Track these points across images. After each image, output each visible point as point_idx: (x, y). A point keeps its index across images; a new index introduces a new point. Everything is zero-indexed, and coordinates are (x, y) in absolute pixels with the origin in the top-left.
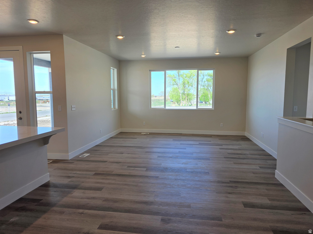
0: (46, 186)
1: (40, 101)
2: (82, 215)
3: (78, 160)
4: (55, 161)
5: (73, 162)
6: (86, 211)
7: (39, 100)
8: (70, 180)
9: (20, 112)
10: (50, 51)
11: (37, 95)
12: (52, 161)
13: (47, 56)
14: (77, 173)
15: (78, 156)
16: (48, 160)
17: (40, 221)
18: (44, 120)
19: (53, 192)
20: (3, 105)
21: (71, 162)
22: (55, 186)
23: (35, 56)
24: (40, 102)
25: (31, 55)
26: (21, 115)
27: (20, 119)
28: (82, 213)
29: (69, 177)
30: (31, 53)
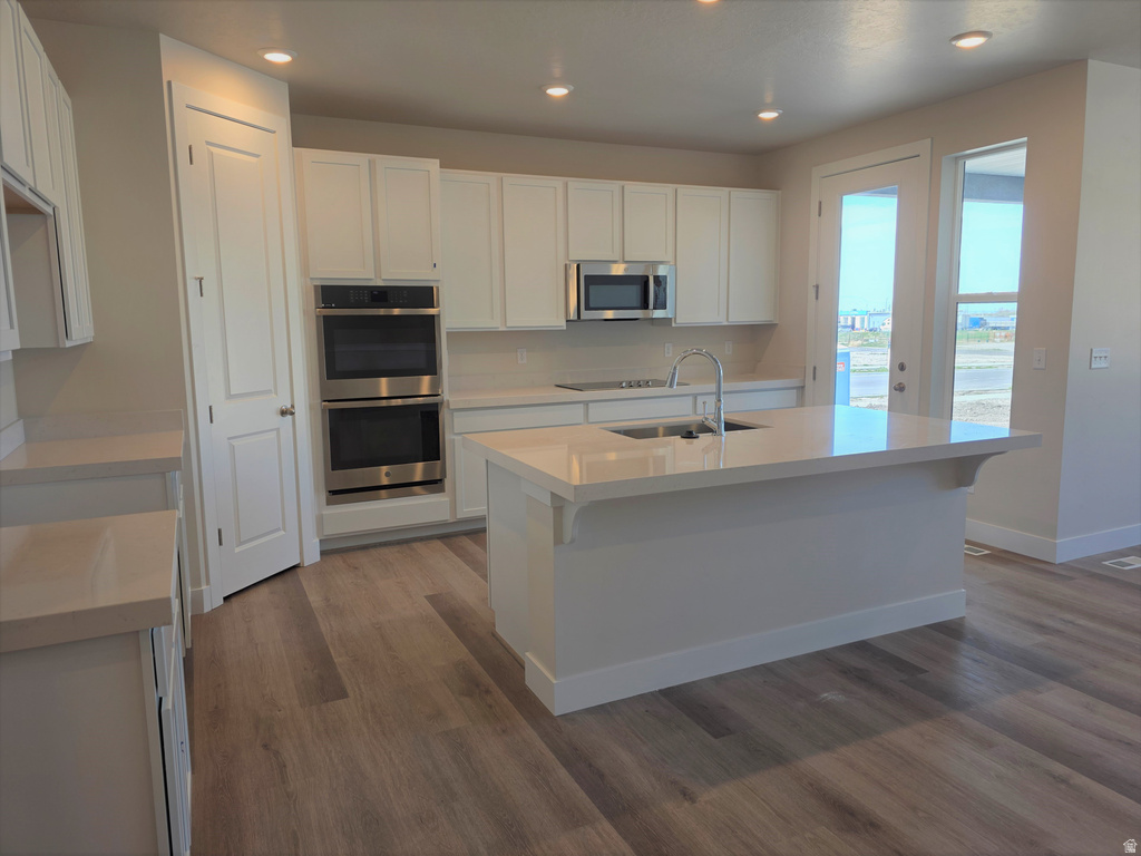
0: (950, 632)
1: (997, 333)
2: (1063, 786)
3: (1093, 576)
4: (1001, 557)
5: (1072, 578)
6: (1081, 780)
7: (995, 328)
8: (1040, 638)
9: (902, 367)
10: (1026, 139)
11: (961, 307)
12: (987, 552)
13: (1012, 161)
14: (1078, 625)
15: (1096, 560)
16: (967, 542)
17: (905, 737)
18: (1000, 403)
19: (968, 661)
20: (875, 346)
21: (1064, 573)
22: (981, 643)
23: (973, 165)
24: (995, 337)
25: (956, 164)
26: (902, 377)
27: (898, 388)
28: (1064, 781)
29: (1041, 628)
30: (957, 158)
